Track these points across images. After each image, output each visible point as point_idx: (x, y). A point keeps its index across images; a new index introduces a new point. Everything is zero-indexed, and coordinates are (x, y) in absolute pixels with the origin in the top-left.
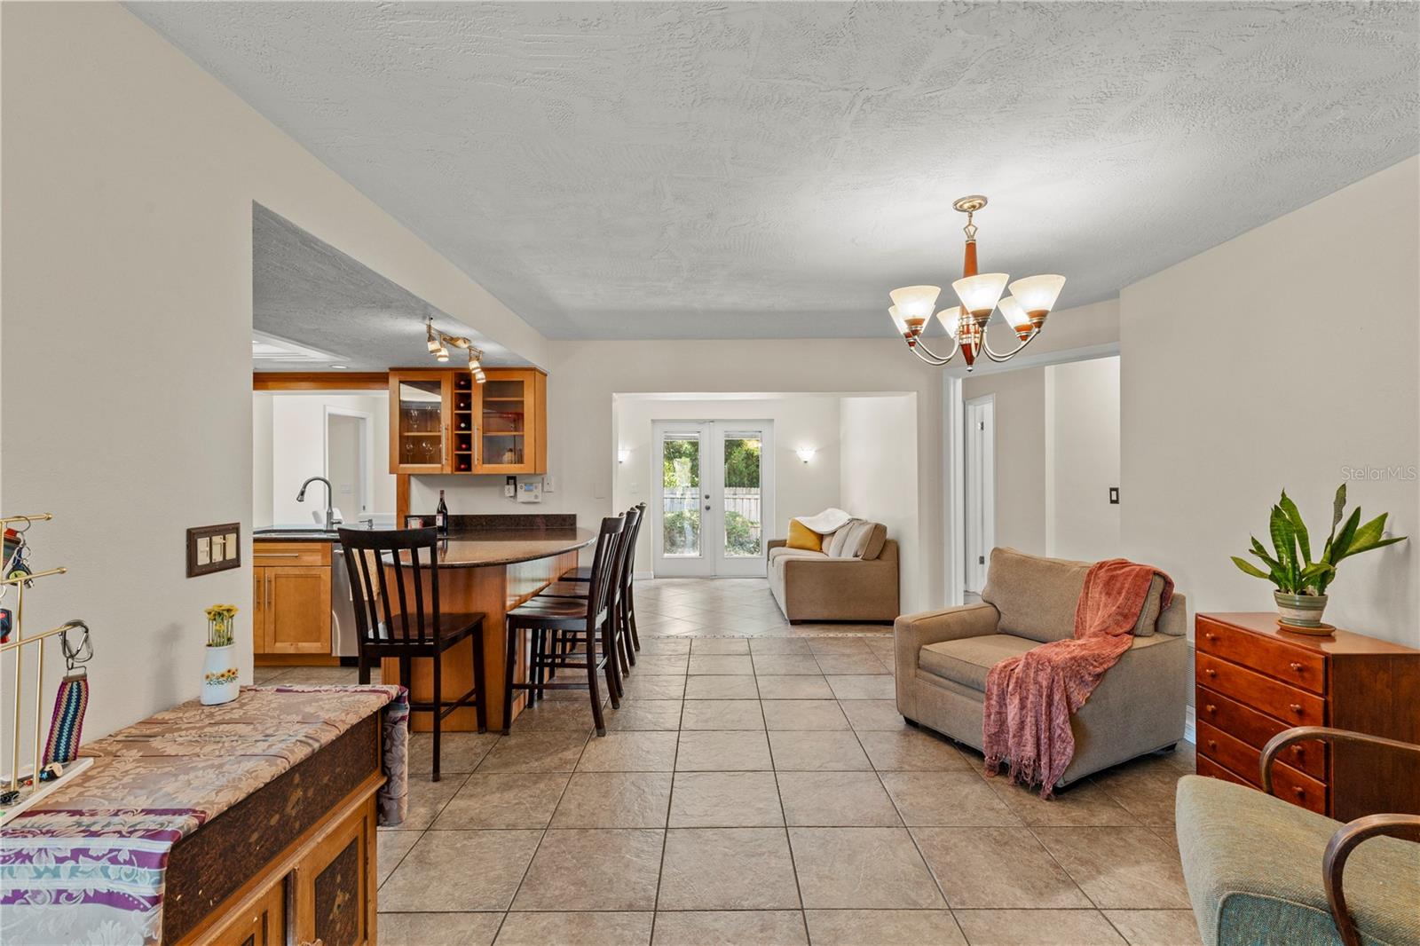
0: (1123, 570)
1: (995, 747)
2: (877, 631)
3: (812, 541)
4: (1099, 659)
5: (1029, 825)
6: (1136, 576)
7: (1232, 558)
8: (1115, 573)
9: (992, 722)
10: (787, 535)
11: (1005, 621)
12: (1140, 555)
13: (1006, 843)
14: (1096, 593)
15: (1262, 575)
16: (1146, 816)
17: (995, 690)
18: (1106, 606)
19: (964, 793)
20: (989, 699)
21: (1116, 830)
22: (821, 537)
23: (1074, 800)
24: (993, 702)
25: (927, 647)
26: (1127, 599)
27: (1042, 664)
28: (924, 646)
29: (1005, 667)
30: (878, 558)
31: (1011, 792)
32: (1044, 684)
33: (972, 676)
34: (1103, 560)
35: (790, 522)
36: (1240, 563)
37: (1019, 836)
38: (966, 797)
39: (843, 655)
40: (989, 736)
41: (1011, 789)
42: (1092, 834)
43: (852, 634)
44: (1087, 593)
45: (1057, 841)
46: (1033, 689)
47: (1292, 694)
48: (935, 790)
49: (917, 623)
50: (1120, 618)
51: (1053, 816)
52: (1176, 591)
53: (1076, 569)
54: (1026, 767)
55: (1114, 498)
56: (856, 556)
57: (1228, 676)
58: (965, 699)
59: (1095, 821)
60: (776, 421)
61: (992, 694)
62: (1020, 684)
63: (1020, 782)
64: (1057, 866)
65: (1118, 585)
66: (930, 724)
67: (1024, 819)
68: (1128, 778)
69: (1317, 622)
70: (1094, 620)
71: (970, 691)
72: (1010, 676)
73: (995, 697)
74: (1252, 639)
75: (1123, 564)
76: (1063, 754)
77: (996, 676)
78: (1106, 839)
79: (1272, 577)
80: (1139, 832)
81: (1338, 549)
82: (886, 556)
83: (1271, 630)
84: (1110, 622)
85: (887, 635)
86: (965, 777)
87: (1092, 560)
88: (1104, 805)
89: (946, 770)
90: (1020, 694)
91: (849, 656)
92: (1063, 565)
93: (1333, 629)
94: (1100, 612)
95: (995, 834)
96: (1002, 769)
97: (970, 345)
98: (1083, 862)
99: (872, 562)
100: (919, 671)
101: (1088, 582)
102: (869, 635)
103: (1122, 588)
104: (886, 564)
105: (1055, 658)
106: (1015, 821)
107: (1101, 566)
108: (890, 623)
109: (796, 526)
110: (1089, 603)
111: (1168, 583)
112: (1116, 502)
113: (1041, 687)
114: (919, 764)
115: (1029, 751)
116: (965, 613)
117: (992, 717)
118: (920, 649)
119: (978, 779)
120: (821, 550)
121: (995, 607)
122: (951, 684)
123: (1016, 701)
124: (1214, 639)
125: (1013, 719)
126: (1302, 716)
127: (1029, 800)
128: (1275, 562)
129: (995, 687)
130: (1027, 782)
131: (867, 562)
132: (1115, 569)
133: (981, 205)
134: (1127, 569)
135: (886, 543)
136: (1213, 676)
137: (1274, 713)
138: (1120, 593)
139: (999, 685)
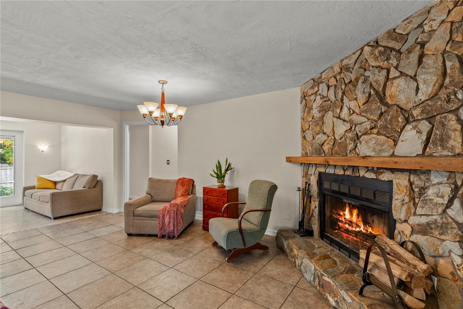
0: (185, 180)
1: (161, 231)
2: (96, 214)
3: (51, 185)
4: (185, 201)
5: (176, 245)
6: (188, 180)
7: (210, 174)
8: (183, 181)
9: (160, 225)
10: (35, 183)
11: (154, 198)
12: (188, 176)
13: (174, 251)
14: (180, 187)
15: (215, 177)
16: (196, 235)
17: (161, 216)
18: (182, 189)
19: (157, 245)
20: (159, 218)
21: (192, 239)
22: (55, 183)
23: (181, 237)
24: (161, 219)
25: (137, 209)
26: (187, 187)
27: (174, 205)
28: (135, 210)
29: (163, 209)
30: (94, 187)
31: (167, 241)
32: (175, 210)
33: (153, 214)
34: (180, 178)
35: (36, 178)
36: (211, 175)
37: (175, 248)
38: (158, 246)
39: (88, 224)
40: (159, 229)
41: (167, 240)
42: (189, 242)
43: (86, 217)
44: (177, 187)
45: (183, 246)
46: (172, 212)
47: (221, 199)
48: (149, 248)
49: (133, 203)
50: (185, 191)
51: (179, 242)
52: (195, 184)
53: (173, 181)
54: (171, 233)
55: (168, 163)
56: (84, 187)
57: (210, 199)
58: (151, 221)
59: (188, 239)
60: (24, 132)
61: (160, 217)
62: (168, 212)
63: (169, 238)
64: (186, 250)
65: (184, 183)
66: (138, 233)
67: (174, 245)
68: (188, 230)
69: (223, 185)
70: (179, 193)
71: (152, 218)
72: (165, 211)
73: (161, 218)
74: (214, 190)
75: (184, 179)
76: (180, 226)
77: (161, 212)
78: (192, 242)
79: (217, 177)
80: (196, 238)
81: (227, 170)
82: (97, 186)
83: (217, 188)
84: (183, 193)
85: (101, 214)
86: (155, 242)
87: (177, 178)
88: (187, 236)
89: (148, 242)
90: (169, 214)
91: (91, 224)
92: (170, 180)
93: (225, 186)
94: (181, 190)
95: (170, 250)
96: (163, 237)
97: (164, 121)
98: (190, 247)
99: (92, 189)
100: (134, 217)
101: (177, 184)
102: (93, 215)
103: (185, 184)
104: (97, 189)
105: (177, 203)
106: (172, 246)
107: (180, 179)
108: (100, 210)
109: (40, 179)
110: (178, 189)
111: (194, 182)
112: (169, 164)
113: (174, 211)
114: (140, 244)
115: (172, 228)
116: (144, 198)
117: (160, 223)
118: (134, 210)
119: (158, 241)
120: (55, 188)
121: (150, 195)
122: (146, 218)
123: (168, 216)
124: (207, 192)
125: (167, 221)
126: (224, 203)
127: (172, 241)
128: (216, 173)
129: (161, 215)
130: (170, 237)
131: (90, 189)
132: (183, 180)
133: (165, 83)
134: (186, 179)
135: (98, 182)
136: (207, 200)
137: (219, 204)
138: (185, 185)
139: (162, 214)
